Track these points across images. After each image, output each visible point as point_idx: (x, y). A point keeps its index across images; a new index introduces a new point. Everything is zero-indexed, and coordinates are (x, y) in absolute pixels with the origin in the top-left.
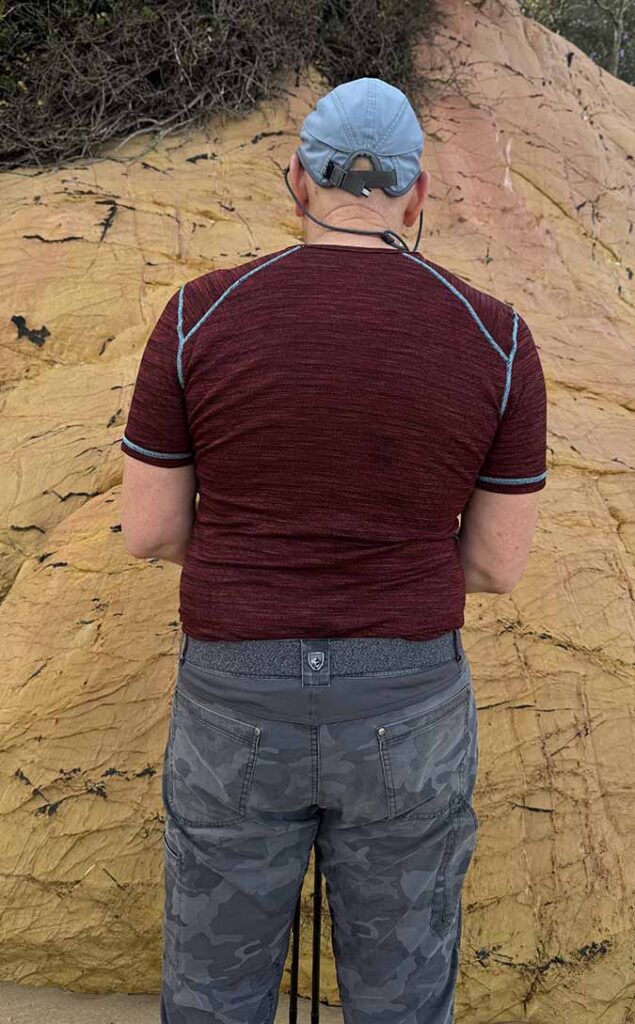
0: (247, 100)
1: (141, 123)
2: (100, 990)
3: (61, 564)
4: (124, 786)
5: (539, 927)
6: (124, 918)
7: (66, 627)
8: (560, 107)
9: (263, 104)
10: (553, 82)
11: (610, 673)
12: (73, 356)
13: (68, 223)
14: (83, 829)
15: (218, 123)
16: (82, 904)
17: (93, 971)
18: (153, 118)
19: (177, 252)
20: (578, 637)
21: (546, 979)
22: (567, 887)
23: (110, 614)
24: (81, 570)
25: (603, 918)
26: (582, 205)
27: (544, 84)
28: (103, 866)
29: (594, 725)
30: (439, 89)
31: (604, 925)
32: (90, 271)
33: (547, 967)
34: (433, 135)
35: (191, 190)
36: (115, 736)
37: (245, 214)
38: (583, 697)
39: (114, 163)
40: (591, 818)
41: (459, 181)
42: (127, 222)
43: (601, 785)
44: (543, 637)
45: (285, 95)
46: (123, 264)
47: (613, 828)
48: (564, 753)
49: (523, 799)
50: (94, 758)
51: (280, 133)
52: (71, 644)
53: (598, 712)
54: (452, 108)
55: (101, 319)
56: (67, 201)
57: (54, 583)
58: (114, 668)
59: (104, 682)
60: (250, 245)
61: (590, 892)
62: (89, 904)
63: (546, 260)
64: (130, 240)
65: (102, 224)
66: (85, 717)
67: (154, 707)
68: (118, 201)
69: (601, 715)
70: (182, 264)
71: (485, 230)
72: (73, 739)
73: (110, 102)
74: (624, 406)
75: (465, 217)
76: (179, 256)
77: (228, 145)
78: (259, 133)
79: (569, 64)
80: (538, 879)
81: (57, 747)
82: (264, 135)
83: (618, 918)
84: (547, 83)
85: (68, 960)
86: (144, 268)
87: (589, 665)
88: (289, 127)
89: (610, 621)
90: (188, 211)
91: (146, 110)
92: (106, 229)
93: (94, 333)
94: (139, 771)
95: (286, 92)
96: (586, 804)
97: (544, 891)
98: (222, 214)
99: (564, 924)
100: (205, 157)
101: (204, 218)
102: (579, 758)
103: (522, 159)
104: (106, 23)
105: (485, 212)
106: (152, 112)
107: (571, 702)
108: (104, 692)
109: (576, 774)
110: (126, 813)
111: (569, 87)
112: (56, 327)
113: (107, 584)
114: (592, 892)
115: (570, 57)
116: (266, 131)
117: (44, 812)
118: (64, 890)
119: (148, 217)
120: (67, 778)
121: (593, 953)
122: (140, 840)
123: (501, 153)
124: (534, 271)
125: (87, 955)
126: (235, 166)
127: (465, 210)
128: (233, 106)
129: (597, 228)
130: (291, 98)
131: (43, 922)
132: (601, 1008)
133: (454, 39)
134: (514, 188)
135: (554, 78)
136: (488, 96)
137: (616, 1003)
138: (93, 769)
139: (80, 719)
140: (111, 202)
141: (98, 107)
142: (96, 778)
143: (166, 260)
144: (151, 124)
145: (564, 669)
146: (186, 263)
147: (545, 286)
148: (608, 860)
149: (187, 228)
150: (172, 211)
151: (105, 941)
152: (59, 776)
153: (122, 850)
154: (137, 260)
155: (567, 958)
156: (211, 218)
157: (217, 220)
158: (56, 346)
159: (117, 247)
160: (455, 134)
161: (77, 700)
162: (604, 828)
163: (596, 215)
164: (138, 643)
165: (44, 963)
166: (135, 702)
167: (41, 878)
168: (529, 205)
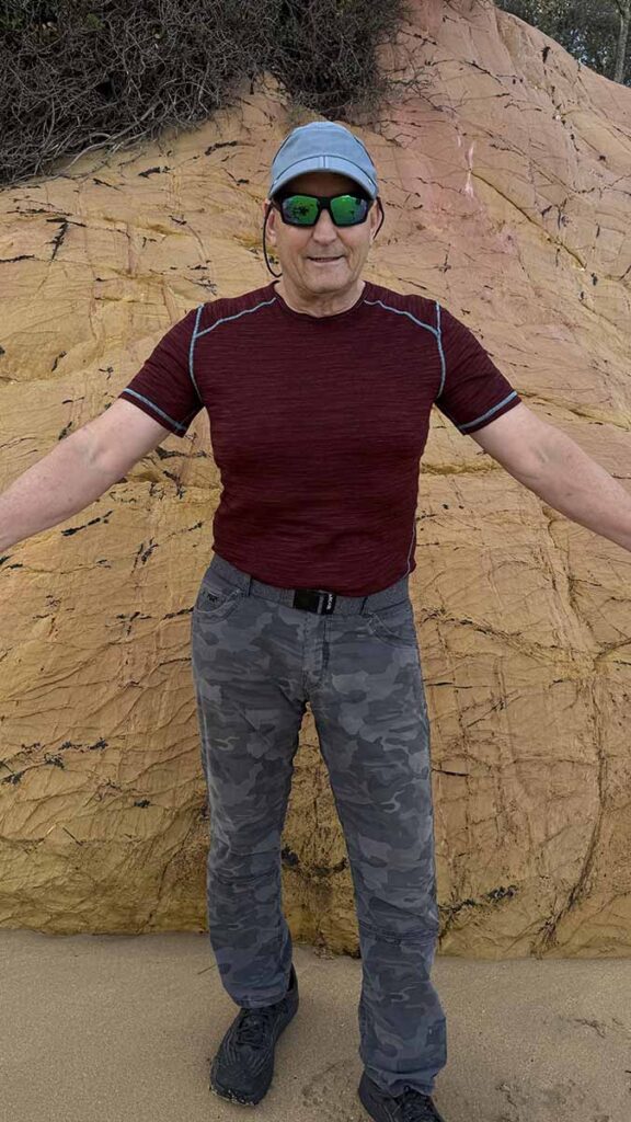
0: (201, 110)
1: (93, 138)
2: (67, 931)
3: (17, 566)
4: (79, 758)
5: (453, 875)
6: (84, 869)
7: (23, 621)
8: (528, 106)
9: (217, 114)
10: (525, 79)
11: (526, 655)
12: (27, 373)
13: (20, 242)
14: (44, 795)
15: (171, 136)
16: (48, 858)
17: (60, 915)
18: (106, 132)
19: (127, 267)
20: (498, 623)
21: (459, 918)
22: (480, 840)
23: (63, 608)
24: (35, 571)
25: (511, 867)
26: (548, 210)
27: (514, 82)
28: (63, 826)
29: (509, 700)
30: (399, 91)
31: (512, 872)
32: (42, 289)
33: (459, 908)
34: (393, 141)
35: (143, 204)
36: (71, 714)
37: (197, 227)
38: (500, 675)
39: (66, 181)
40: (503, 782)
41: (419, 187)
42: (77, 240)
43: (514, 752)
44: (464, 623)
45: (239, 103)
46: (73, 281)
47: (523, 792)
48: (479, 724)
49: (440, 764)
50: (51, 734)
51: (234, 144)
52: (29, 636)
53: (514, 690)
54: (414, 112)
55: (52, 336)
56: (19, 220)
57: (11, 583)
58: (68, 656)
59: (59, 668)
60: (201, 258)
61: (501, 844)
62: (53, 858)
63: (506, 268)
64: (81, 257)
65: (53, 242)
66: (41, 699)
67: (104, 689)
68: (68, 219)
69: (516, 691)
70: (132, 278)
71: (445, 238)
72: (32, 718)
73: (60, 118)
74: (573, 411)
75: (423, 224)
76: (129, 271)
77: (181, 157)
78: (212, 145)
79: (544, 60)
80: (453, 834)
81: (19, 725)
82: (218, 146)
83: (525, 867)
84: (518, 81)
85: (38, 907)
86: (92, 284)
87: (507, 648)
88: (242, 137)
89: (530, 608)
90: (138, 226)
91: (99, 124)
92: (57, 247)
93: (46, 350)
94: (92, 744)
95: (240, 99)
96: (499, 769)
97: (459, 844)
98: (174, 228)
99: (476, 872)
100: (157, 170)
101: (154, 233)
102: (493, 729)
103: (486, 163)
104: (52, 34)
105: (445, 219)
106: (105, 126)
107: (488, 681)
108: (60, 677)
109: (490, 743)
110: (81, 780)
111: (543, 84)
112: (9, 345)
113: (59, 583)
114: (502, 844)
115: (546, 51)
116: (220, 141)
117: (9, 781)
118: (30, 847)
119: (98, 233)
120: (28, 751)
121: (501, 896)
122: (94, 803)
123: (463, 158)
124: (492, 279)
125: (54, 902)
126: (189, 178)
127: (424, 217)
128: (187, 117)
129: (562, 233)
130: (245, 106)
131: (15, 874)
132: (509, 943)
133: (420, 37)
134: (475, 195)
135: (528, 76)
136: (451, 98)
137: (521, 938)
138: (51, 744)
139: (37, 701)
140: (62, 220)
141: (49, 123)
142: (54, 751)
143: (116, 276)
144: (103, 139)
145: (482, 651)
146: (136, 278)
147: (503, 293)
148: (518, 817)
149: (138, 242)
150: (122, 226)
151: (68, 889)
152: (20, 750)
153: (80, 812)
154: (88, 276)
155: (478, 901)
156: (162, 232)
157: (168, 233)
158: (11, 363)
159: (67, 265)
160: (415, 138)
161: (34, 684)
162: (515, 789)
163: (562, 220)
164: (89, 634)
165: (17, 909)
166: (87, 685)
167: (10, 837)
168: (492, 210)
